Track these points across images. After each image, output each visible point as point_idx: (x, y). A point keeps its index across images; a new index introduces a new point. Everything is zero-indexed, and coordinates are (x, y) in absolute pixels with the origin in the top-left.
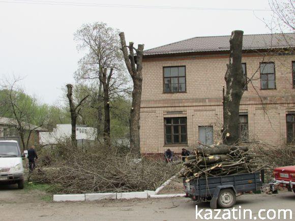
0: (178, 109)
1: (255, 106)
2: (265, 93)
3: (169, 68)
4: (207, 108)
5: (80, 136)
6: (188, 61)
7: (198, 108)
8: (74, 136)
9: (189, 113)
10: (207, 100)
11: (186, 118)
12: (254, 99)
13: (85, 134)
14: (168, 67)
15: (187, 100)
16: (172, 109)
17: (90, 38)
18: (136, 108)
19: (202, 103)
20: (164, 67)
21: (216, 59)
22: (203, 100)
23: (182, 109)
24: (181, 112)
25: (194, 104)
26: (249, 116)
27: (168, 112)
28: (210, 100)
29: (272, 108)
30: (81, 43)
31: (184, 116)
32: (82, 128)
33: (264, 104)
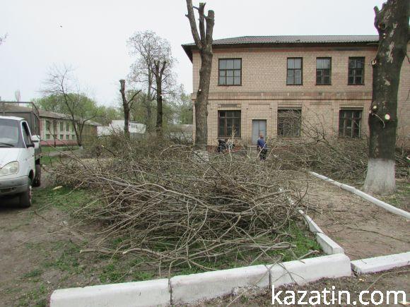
0: (232, 102)
1: (309, 101)
2: (320, 88)
3: (225, 61)
4: (262, 101)
5: (132, 130)
6: (244, 54)
7: (253, 101)
8: (126, 129)
9: (244, 106)
10: (262, 94)
11: (240, 111)
12: (310, 94)
13: (136, 129)
14: (224, 59)
15: (242, 93)
16: (227, 102)
17: (141, 45)
18: (204, 90)
19: (257, 97)
20: (219, 59)
21: (273, 53)
22: (258, 94)
23: (236, 102)
24: (235, 105)
25: (249, 98)
26: (303, 110)
27: (223, 105)
28: (265, 94)
29: (326, 104)
30: (133, 49)
31: (239, 109)
32: (133, 124)
33: (319, 99)
